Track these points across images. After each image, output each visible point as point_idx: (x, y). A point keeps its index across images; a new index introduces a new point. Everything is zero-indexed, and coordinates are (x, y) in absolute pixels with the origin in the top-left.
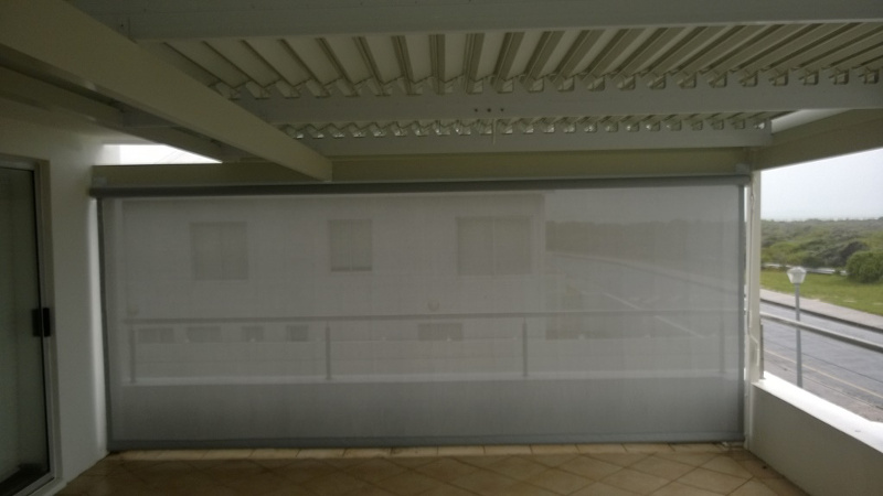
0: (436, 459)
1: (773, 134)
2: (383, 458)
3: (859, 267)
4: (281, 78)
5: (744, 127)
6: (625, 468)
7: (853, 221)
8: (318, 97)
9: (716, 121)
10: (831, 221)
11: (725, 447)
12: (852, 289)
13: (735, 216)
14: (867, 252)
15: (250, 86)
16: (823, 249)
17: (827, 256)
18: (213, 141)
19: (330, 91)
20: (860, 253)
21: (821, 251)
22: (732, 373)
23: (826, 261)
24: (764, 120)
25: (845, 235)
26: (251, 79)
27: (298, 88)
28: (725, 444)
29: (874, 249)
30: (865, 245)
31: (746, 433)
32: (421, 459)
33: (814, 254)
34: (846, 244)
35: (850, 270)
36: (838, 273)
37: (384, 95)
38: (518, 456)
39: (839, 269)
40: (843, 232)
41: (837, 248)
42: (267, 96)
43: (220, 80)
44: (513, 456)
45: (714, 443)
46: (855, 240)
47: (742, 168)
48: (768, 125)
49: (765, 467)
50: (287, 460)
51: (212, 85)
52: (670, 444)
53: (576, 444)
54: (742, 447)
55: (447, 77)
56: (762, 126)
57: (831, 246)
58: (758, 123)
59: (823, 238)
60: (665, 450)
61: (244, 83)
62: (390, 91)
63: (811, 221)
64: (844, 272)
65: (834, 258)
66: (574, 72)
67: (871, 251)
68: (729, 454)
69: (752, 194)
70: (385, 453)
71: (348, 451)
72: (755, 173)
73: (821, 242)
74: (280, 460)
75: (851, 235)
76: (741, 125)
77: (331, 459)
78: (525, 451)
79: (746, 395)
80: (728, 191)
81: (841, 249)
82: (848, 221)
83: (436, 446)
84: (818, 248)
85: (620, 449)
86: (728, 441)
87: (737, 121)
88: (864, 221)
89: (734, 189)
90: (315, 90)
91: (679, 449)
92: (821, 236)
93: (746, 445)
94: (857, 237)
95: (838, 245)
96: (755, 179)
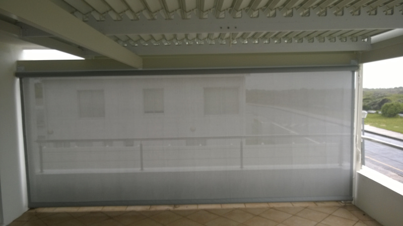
0: (197, 211)
1: (371, 44)
2: (169, 210)
3: (387, 110)
4: (112, 9)
5: (357, 41)
6: (294, 215)
7: (383, 89)
8: (132, 20)
9: (343, 37)
10: (373, 89)
11: (342, 204)
12: (384, 120)
13: (350, 87)
14: (391, 103)
15: (94, 14)
16: (370, 102)
17: (373, 105)
18: (80, 47)
19: (139, 17)
20: (388, 104)
22: (346, 165)
23: (372, 107)
24: (367, 37)
25: (379, 95)
26: (94, 10)
27: (121, 15)
28: (343, 202)
29: (394, 102)
30: (389, 100)
31: (353, 196)
32: (190, 211)
33: (366, 104)
34: (381, 99)
35: (383, 111)
36: (377, 113)
37: (170, 19)
38: (238, 209)
39: (378, 111)
40: (379, 94)
42: (103, 19)
43: (76, 10)
44: (236, 209)
45: (337, 201)
46: (385, 98)
47: (353, 62)
48: (369, 40)
49: (364, 214)
50: (120, 212)
51: (72, 13)
52: (315, 202)
53: (268, 202)
54: (351, 203)
55: (205, 9)
56: (366, 40)
57: (374, 101)
58: (364, 39)
60: (312, 205)
61: (90, 12)
62: (173, 17)
64: (380, 112)
65: (376, 106)
66: (276, 6)
67: (392, 103)
68: (345, 207)
69: (359, 76)
70: (171, 208)
71: (152, 206)
72: (360, 65)
73: (369, 99)
74: (117, 212)
75: (382, 95)
76: (355, 39)
77: (143, 211)
78: (242, 206)
79: (353, 177)
80: (346, 74)
81: (378, 102)
83: (197, 204)
84: (368, 102)
85: (290, 205)
86: (344, 201)
87: (354, 37)
88: (388, 89)
89: (350, 73)
90: (130, 16)
91: (320, 204)
92: (369, 96)
93: (353, 202)
94: (386, 96)
95: (378, 100)
96: (361, 68)
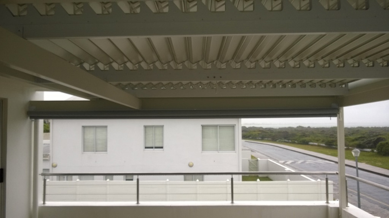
1: (348, 90)
3: (382, 148)
4: (114, 61)
5: (335, 87)
7: (378, 128)
9: (322, 85)
10: (368, 128)
12: (380, 159)
14: (385, 142)
15: (99, 64)
17: (368, 144)
19: (138, 67)
20: (383, 142)
21: (364, 141)
23: (367, 146)
24: (345, 84)
25: (375, 134)
26: (99, 61)
27: (122, 66)
30: (384, 138)
33: (362, 142)
34: (376, 138)
35: (378, 150)
36: (373, 151)
37: (164, 69)
39: (373, 149)
41: (372, 140)
47: (334, 105)
48: (347, 86)
56: (344, 86)
57: (369, 139)
58: (342, 85)
59: (365, 135)
63: (359, 127)
64: (375, 151)
65: (371, 145)
67: (387, 142)
69: (339, 118)
73: (364, 137)
75: (377, 134)
76: (334, 85)
81: (374, 140)
82: (375, 128)
90: (130, 67)
94: (380, 135)
95: (372, 138)
96: (341, 111)
